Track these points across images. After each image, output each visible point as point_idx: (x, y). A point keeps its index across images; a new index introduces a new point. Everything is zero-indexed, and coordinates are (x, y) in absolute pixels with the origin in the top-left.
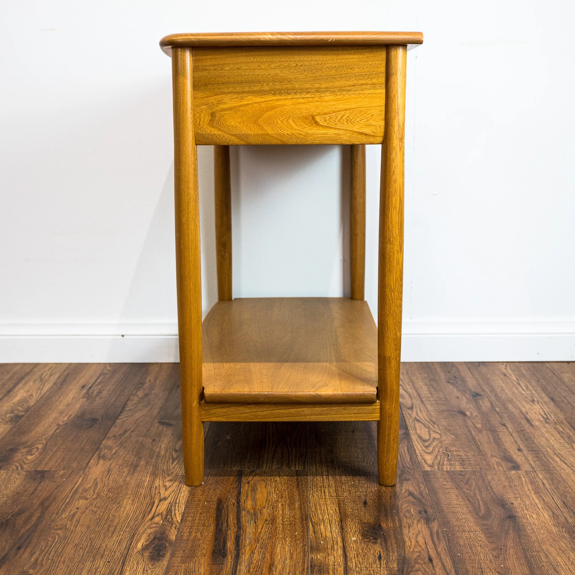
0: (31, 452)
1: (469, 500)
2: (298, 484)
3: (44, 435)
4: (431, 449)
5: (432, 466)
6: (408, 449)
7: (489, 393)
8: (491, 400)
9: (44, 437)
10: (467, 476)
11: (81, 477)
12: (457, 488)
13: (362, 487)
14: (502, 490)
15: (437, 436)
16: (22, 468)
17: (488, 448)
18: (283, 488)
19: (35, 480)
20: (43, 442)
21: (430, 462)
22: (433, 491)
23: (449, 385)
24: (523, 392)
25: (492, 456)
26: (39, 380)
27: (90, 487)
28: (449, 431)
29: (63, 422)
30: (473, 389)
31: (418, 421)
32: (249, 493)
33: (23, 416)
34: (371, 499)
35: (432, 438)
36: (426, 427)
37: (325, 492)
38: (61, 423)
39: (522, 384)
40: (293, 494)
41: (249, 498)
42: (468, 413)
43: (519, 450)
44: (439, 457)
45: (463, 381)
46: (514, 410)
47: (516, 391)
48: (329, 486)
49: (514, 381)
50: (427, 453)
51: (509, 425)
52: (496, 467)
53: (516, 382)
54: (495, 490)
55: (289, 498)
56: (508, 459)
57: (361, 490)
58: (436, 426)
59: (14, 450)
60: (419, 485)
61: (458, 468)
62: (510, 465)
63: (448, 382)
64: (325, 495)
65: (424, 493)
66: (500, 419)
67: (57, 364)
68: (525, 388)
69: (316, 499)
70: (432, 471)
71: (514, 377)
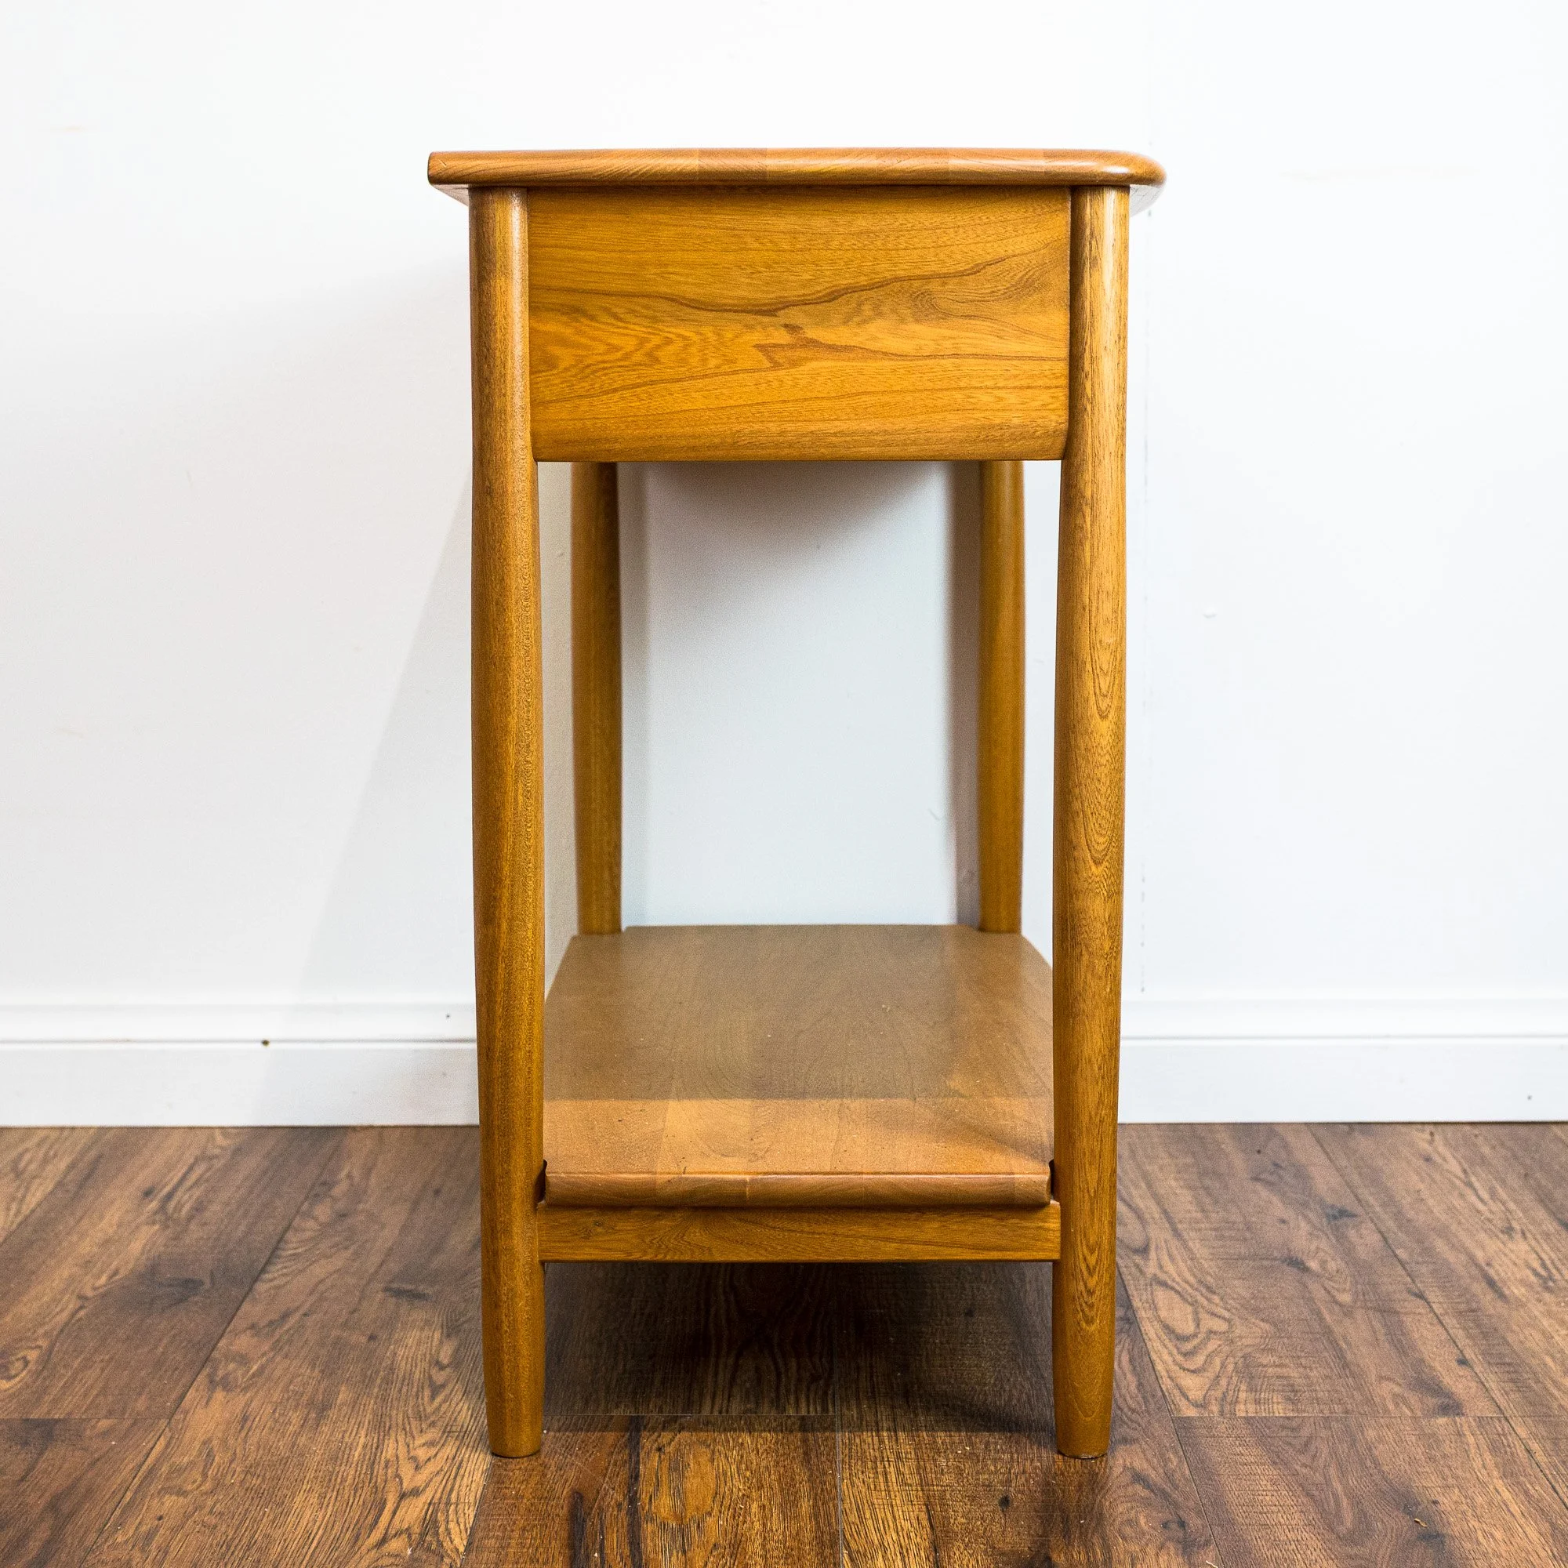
0: (7, 1369)
1: (1308, 1494)
2: (806, 1454)
3: (42, 1324)
4: (1199, 1360)
5: (1203, 1405)
6: (1131, 1361)
7: (1378, 1209)
8: (1383, 1229)
9: (41, 1331)
10: (1306, 1432)
11: (162, 1438)
12: (1275, 1463)
13: (995, 1461)
14: (1407, 1467)
15: (1220, 1326)
17: (1369, 1358)
18: (764, 1463)
19: (26, 1443)
20: (40, 1343)
21: (1196, 1394)
22: (1204, 1471)
23: (1259, 1187)
24: (1481, 1206)
25: (1381, 1378)
26: (12, 1175)
27: (192, 1464)
28: (1256, 1311)
29: (94, 1288)
30: (1329, 1200)
31: (1164, 1284)
32: (664, 1478)
34: (1023, 1493)
35: (1203, 1329)
36: (1185, 1300)
37: (886, 1473)
38: (90, 1294)
39: (1477, 1185)
40: (793, 1479)
41: (664, 1488)
42: (1313, 1265)
43: (1463, 1362)
44: (1224, 1382)
45: (1301, 1174)
46: (1451, 1257)
47: (1457, 1203)
48: (899, 1458)
49: (1457, 1177)
50: (1188, 1370)
51: (1434, 1296)
52: (1391, 1406)
53: (1460, 1179)
54: (1385, 1468)
55: (782, 1490)
56: (1427, 1385)
57: (992, 1468)
58: (1216, 1299)
60: (1162, 1455)
61: (1279, 1410)
62: (1432, 1401)
63: (1256, 1179)
64: (886, 1481)
65: (1177, 1475)
66: (1409, 1279)
67: (62, 1129)
68: (1485, 1196)
69: (860, 1492)
70: (1201, 1418)
71: (1454, 1166)
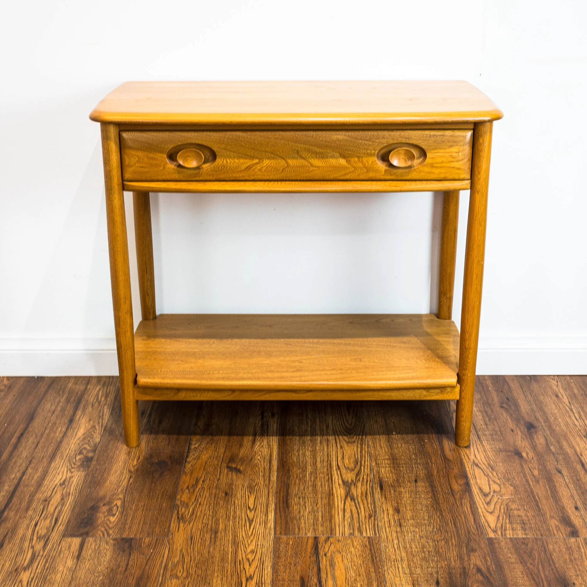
0: (112, 511)
1: (534, 579)
2: (372, 557)
3: (119, 487)
4: (492, 506)
5: (496, 531)
6: (471, 507)
7: (543, 424)
8: (545, 435)
9: (119, 490)
10: (530, 545)
11: (167, 549)
12: (521, 563)
14: (563, 564)
15: (497, 488)
16: (108, 534)
17: (546, 505)
18: (359, 562)
19: (124, 551)
20: (120, 496)
21: (493, 525)
22: (500, 567)
23: (503, 411)
24: (576, 423)
25: (552, 517)
26: (97, 403)
27: (178, 562)
28: (508, 480)
29: (134, 467)
30: (527, 418)
31: (477, 465)
32: (328, 569)
33: (92, 458)
34: (442, 578)
35: (492, 491)
36: (485, 474)
37: (398, 568)
38: (132, 469)
39: (574, 410)
40: (369, 571)
41: (329, 575)
42: (524, 455)
43: (576, 508)
44: (501, 518)
45: (516, 405)
46: (569, 450)
47: (569, 420)
48: (401, 559)
49: (567, 405)
50: (489, 512)
51: (565, 472)
52: (555, 532)
53: (568, 407)
54: (557, 566)
55: (366, 576)
56: (566, 521)
57: (432, 565)
58: (495, 474)
59: (94, 509)
60: (485, 558)
61: (520, 534)
62: (569, 529)
63: (502, 407)
64: (399, 572)
65: (491, 569)
66: (556, 463)
68: (578, 417)
69: (391, 578)
70: (496, 538)
71: (565, 400)
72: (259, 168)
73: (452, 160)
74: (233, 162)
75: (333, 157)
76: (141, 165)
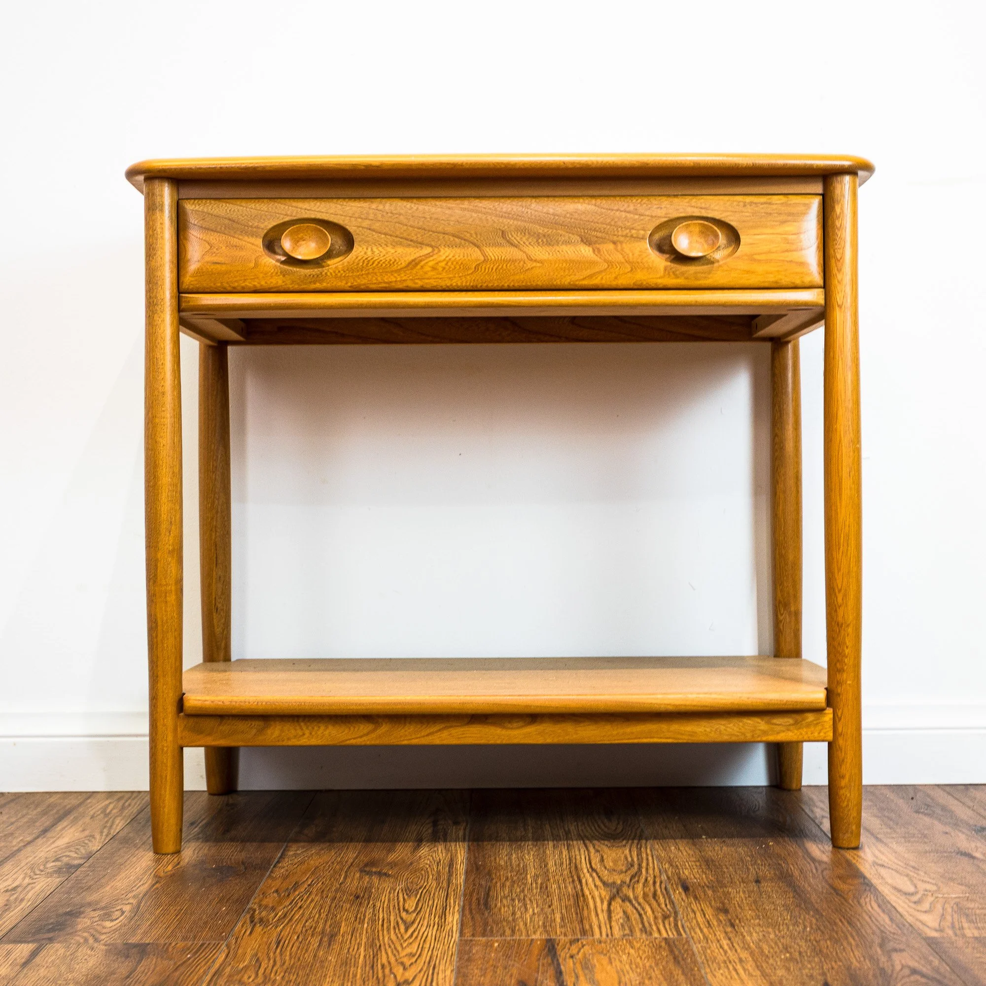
0: (110, 916)
2: (675, 958)
3: (130, 891)
4: (926, 906)
5: (941, 930)
6: (879, 906)
9: (130, 895)
13: (810, 962)
15: (930, 887)
16: (96, 940)
18: (648, 964)
19: (127, 957)
20: (131, 901)
21: (933, 924)
22: (959, 967)
23: (921, 816)
26: (102, 815)
27: (246, 968)
28: (952, 879)
29: (166, 872)
30: (971, 822)
31: (882, 865)
32: (580, 973)
33: (80, 865)
34: (836, 980)
35: (921, 890)
36: (901, 874)
37: (736, 970)
38: (162, 874)
40: (672, 974)
41: (582, 978)
42: (978, 855)
44: (948, 917)
45: (946, 810)
48: (741, 960)
50: (921, 911)
55: (666, 979)
57: (809, 966)
58: (922, 874)
59: (75, 914)
60: (925, 958)
63: (918, 812)
64: (737, 973)
65: (942, 971)
67: (133, 792)
69: (721, 981)
70: (943, 938)
72: (431, 264)
73: (788, 247)
74: (384, 252)
75: (567, 243)
76: (215, 259)
